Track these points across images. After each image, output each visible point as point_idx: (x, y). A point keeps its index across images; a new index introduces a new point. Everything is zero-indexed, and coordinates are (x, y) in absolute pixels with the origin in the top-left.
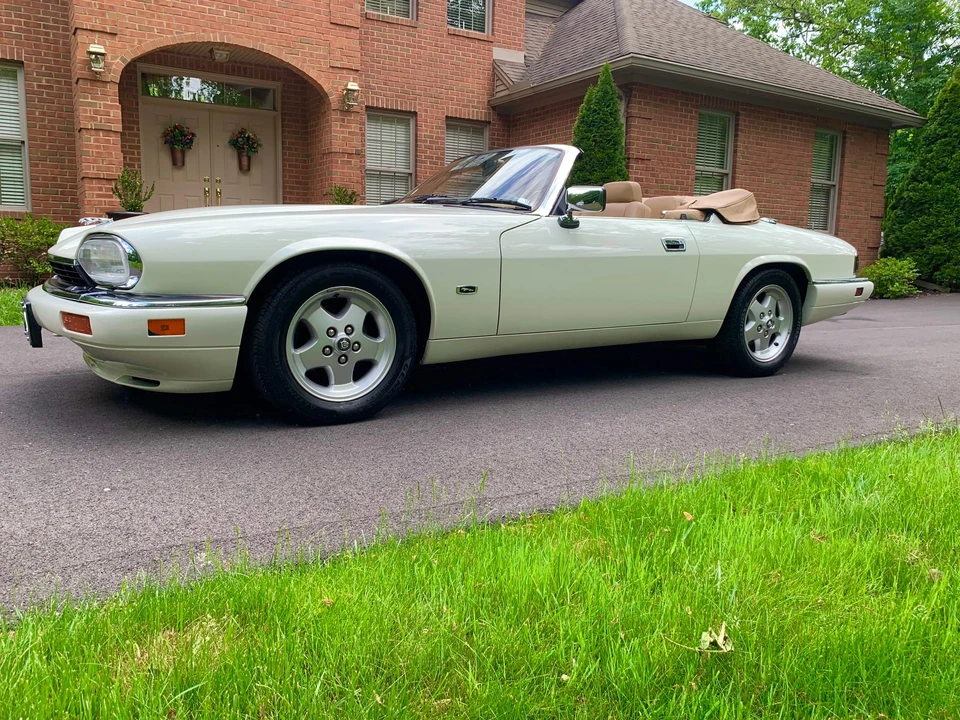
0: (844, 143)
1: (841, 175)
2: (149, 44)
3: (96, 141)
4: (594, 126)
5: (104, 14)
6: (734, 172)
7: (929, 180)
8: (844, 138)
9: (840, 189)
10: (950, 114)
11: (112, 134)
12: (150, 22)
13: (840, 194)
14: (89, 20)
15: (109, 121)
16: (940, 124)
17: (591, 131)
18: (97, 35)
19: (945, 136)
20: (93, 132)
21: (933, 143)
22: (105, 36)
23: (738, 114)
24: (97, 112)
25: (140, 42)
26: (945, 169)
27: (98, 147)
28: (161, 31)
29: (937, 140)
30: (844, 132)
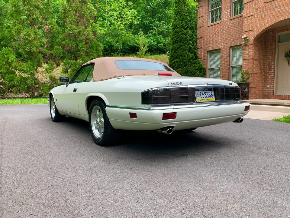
2: (262, 29)
3: (246, 63)
5: (250, 26)
11: (250, 60)
12: (262, 22)
14: (246, 29)
15: (249, 56)
18: (248, 32)
20: (245, 60)
22: (250, 32)
24: (246, 54)
25: (259, 29)
27: (246, 64)
28: (265, 24)
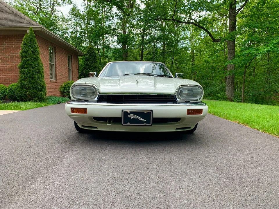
0: (72, 58)
1: (72, 66)
4: (30, 47)
6: (56, 64)
7: (89, 69)
8: (72, 57)
9: (72, 70)
10: (91, 54)
13: (72, 71)
16: (89, 56)
17: (30, 48)
19: (90, 59)
21: (88, 60)
23: (55, 48)
26: (92, 67)
29: (89, 60)
30: (72, 55)
